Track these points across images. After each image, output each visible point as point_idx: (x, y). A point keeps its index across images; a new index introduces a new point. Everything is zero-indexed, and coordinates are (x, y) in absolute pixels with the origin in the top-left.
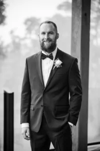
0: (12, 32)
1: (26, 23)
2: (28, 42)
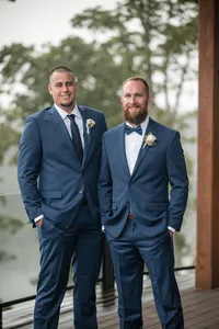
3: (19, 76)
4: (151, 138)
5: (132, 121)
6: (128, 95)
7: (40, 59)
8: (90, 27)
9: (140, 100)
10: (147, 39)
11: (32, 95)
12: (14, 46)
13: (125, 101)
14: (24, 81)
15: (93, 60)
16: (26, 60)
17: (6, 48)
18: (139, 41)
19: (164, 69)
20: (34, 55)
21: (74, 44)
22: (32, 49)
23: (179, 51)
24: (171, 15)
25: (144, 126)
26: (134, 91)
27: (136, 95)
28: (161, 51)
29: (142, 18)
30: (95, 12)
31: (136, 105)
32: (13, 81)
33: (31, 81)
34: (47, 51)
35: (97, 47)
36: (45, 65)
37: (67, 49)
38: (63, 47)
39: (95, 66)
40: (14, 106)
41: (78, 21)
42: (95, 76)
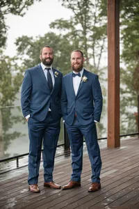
3: (26, 51)
4: (85, 78)
5: (76, 71)
6: (74, 59)
7: (35, 43)
8: (58, 28)
9: (79, 61)
10: (85, 33)
11: (32, 60)
12: (23, 37)
13: (72, 61)
14: (28, 54)
15: (60, 43)
16: (29, 43)
17: (19, 38)
18: (81, 34)
19: (93, 47)
20: (32, 41)
21: (51, 36)
22: (32, 38)
23: (99, 39)
24: (96, 22)
25: (82, 73)
26: (77, 57)
27: (78, 58)
28: (91, 39)
29: (82, 23)
30: (60, 21)
31: (77, 63)
32: (23, 53)
33: (31, 53)
34: (38, 39)
35: (62, 37)
36: (38, 46)
37: (48, 38)
38: (46, 37)
39: (61, 46)
40: (23, 65)
41: (53, 25)
42: (60, 51)
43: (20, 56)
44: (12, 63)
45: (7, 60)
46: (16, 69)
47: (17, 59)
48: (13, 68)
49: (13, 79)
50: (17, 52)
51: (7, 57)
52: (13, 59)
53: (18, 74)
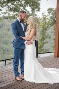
0: (43, 14)
1: (48, 10)
2: (49, 17)
14: (52, 14)
22: (53, 9)
43: (49, 15)
44: (47, 17)
45: (45, 17)
46: (48, 20)
47: (48, 16)
48: (47, 19)
49: (46, 23)
50: (48, 13)
51: (45, 15)
52: (47, 16)
53: (48, 21)
